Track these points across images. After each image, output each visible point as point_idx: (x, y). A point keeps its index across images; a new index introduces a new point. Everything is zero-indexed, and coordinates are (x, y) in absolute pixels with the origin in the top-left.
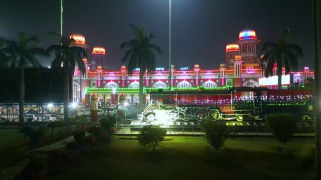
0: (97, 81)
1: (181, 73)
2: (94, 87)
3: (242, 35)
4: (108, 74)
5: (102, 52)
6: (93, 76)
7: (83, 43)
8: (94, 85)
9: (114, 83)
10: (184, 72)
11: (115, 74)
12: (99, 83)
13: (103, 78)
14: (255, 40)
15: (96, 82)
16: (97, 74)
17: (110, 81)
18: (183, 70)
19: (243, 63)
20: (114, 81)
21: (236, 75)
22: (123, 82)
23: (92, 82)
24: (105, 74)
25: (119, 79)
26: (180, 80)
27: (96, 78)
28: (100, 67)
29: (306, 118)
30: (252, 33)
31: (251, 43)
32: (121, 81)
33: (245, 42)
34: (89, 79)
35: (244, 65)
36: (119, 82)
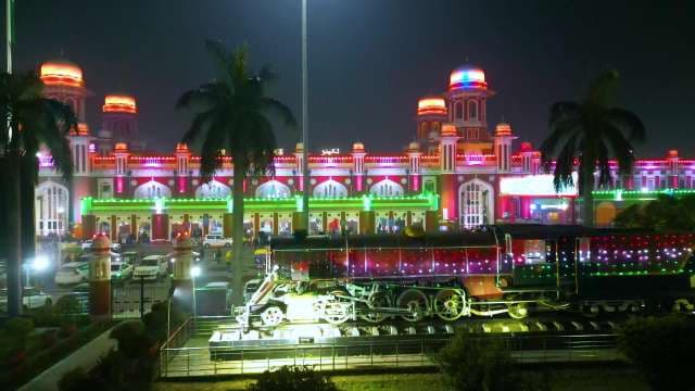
0: (116, 180)
1: (322, 161)
2: (106, 194)
3: (456, 78)
4: (144, 162)
5: (128, 108)
6: (104, 167)
7: (77, 85)
8: (106, 188)
9: (158, 185)
10: (330, 159)
11: (161, 162)
12: (120, 185)
13: (130, 173)
14: (484, 91)
15: (111, 182)
16: (114, 161)
17: (147, 179)
18: (327, 156)
19: (459, 142)
20: (157, 179)
21: (450, 168)
22: (182, 183)
23: (101, 182)
24: (135, 162)
25: (171, 174)
26: (321, 179)
27: (111, 173)
28: (123, 146)
29: (682, 305)
30: (478, 76)
31: (474, 98)
32: (177, 180)
33: (463, 95)
34: (94, 174)
35: (462, 146)
36: (172, 183)
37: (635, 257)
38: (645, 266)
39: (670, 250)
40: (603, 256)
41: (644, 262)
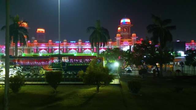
0: (34, 49)
1: (85, 44)
2: (32, 53)
3: (122, 21)
4: (41, 45)
6: (32, 46)
7: (26, 26)
9: (44, 51)
10: (88, 44)
11: (45, 45)
12: (35, 50)
13: (38, 48)
14: (129, 25)
15: (33, 50)
16: (34, 45)
17: (42, 49)
18: (87, 43)
19: (121, 39)
20: (44, 49)
21: (119, 46)
22: (50, 50)
23: (31, 50)
24: (39, 45)
25: (47, 48)
26: (85, 49)
27: (33, 48)
28: (36, 41)
30: (128, 21)
32: (49, 49)
33: (123, 26)
34: (29, 48)
36: (48, 50)
37: (79, 61)
38: (81, 63)
39: (87, 59)
40: (71, 61)
41: (81, 62)
